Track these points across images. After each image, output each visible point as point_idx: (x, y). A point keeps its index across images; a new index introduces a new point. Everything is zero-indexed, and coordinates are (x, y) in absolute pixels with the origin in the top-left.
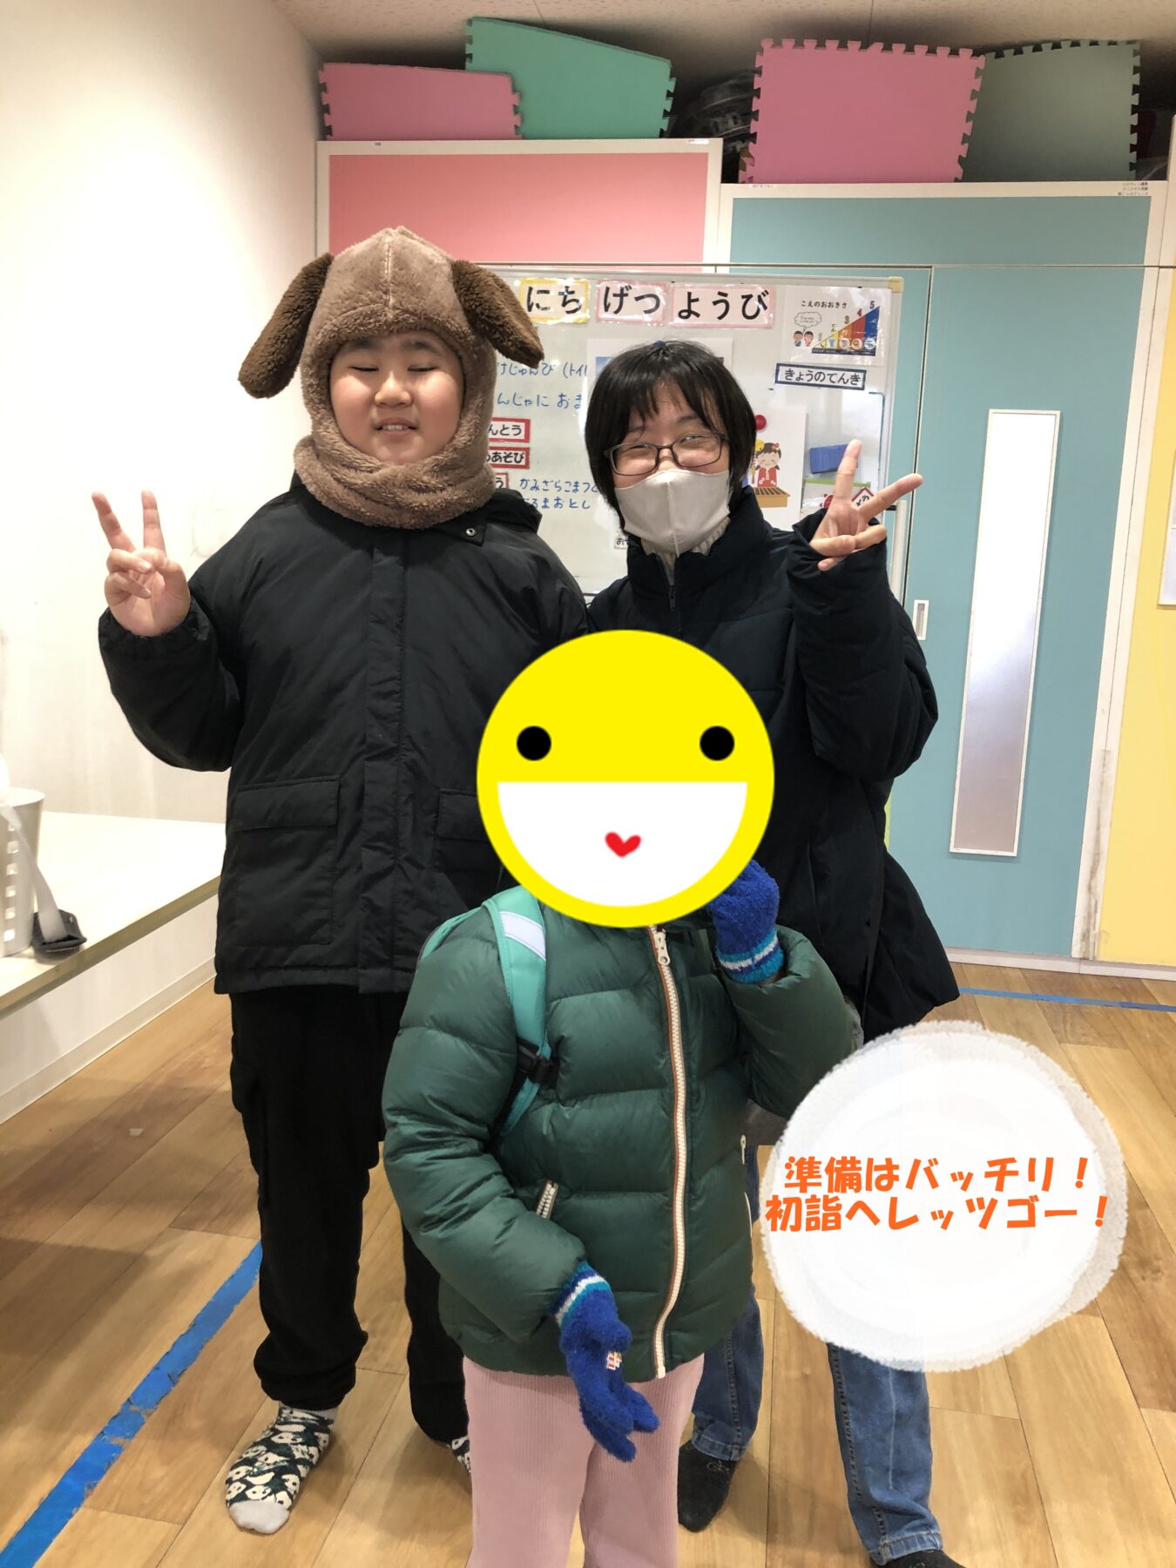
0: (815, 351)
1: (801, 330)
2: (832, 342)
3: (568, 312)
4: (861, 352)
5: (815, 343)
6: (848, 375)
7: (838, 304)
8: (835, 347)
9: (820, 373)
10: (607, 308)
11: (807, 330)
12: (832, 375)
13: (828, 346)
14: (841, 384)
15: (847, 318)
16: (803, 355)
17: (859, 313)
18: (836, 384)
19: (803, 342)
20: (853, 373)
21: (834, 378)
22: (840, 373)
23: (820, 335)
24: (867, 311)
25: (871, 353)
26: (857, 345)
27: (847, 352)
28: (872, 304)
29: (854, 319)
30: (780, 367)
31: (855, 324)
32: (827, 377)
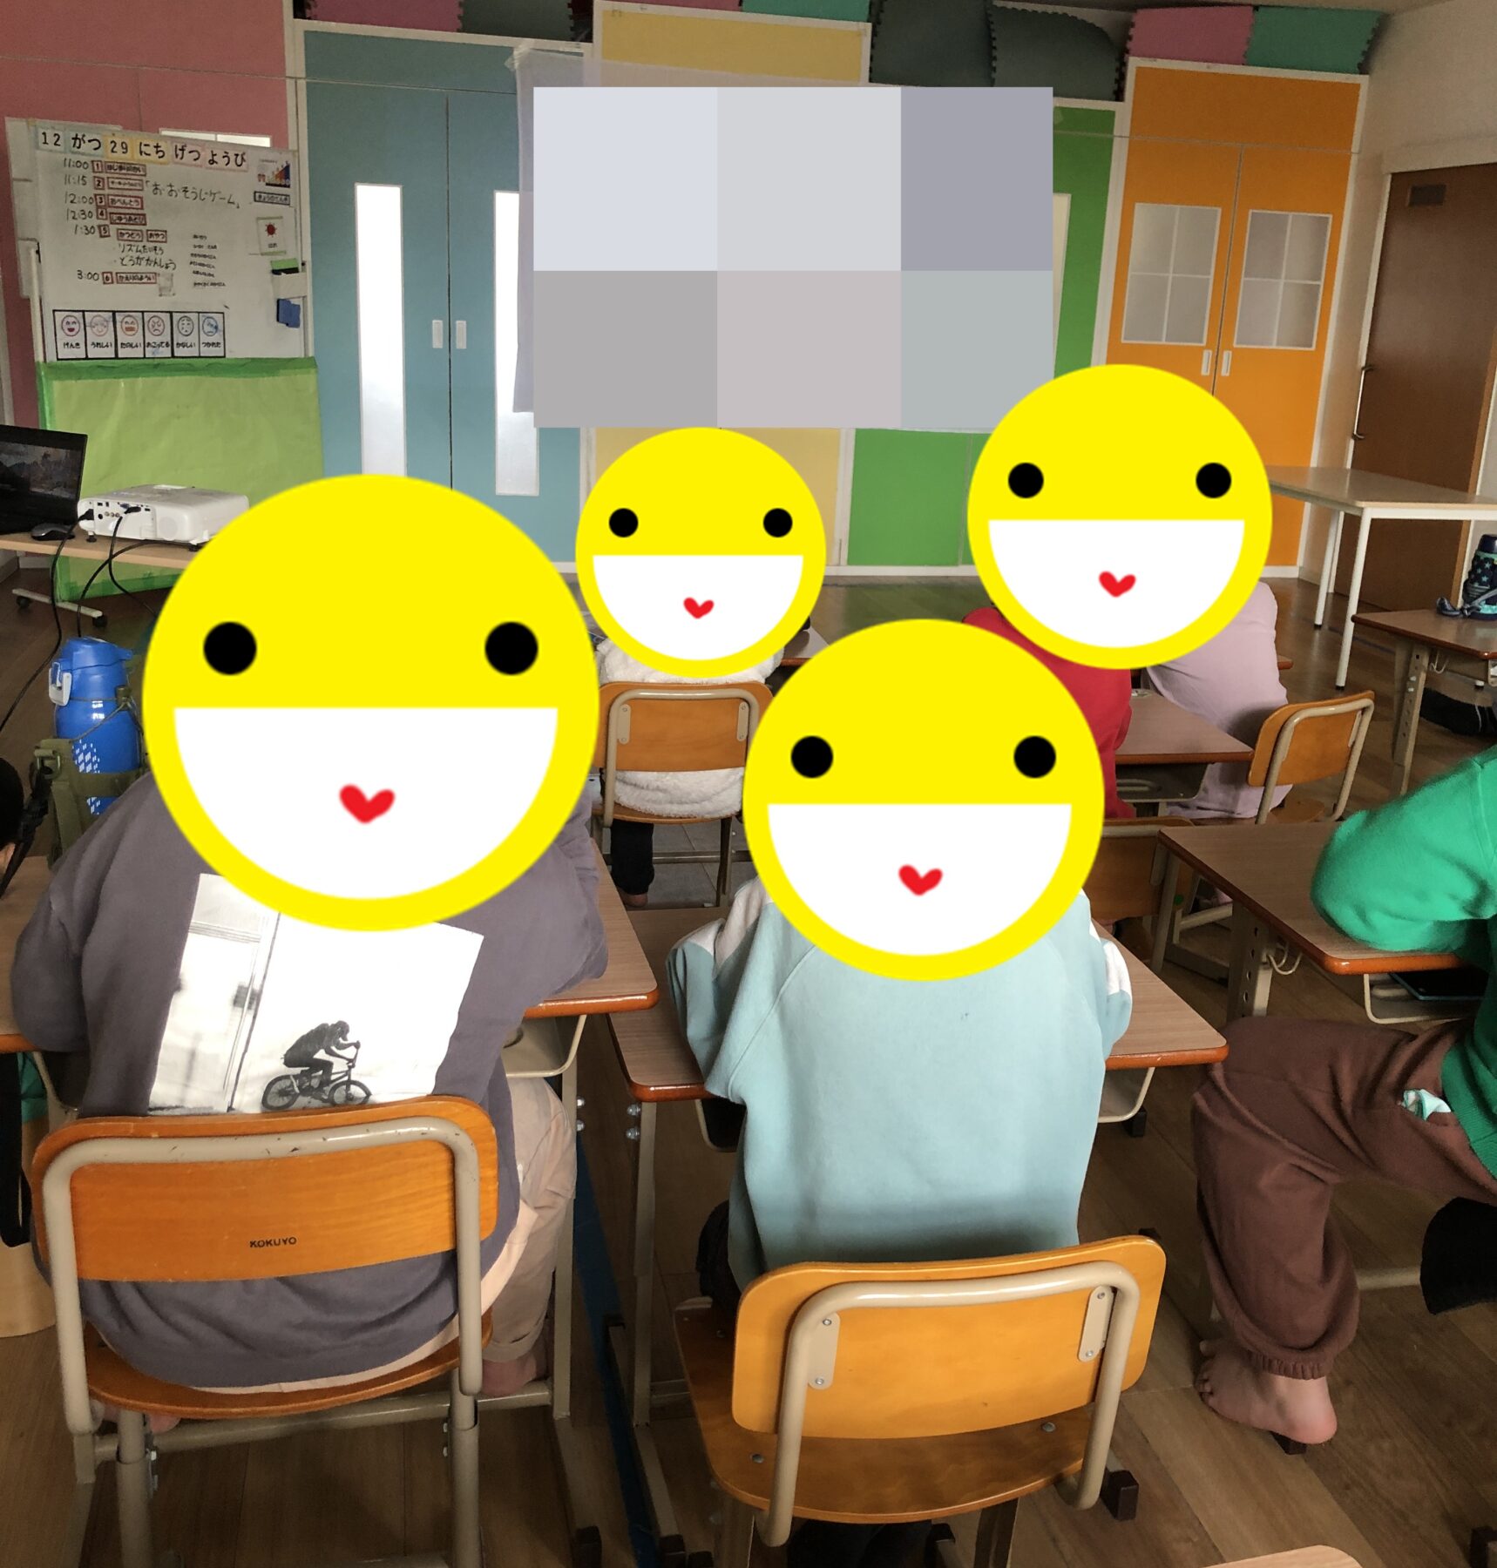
0: (267, 184)
1: (260, 173)
3: (160, 157)
4: (285, 186)
5: (267, 181)
6: (283, 197)
9: (272, 196)
10: (177, 156)
11: (263, 173)
12: (277, 198)
13: (272, 182)
14: (279, 202)
15: (278, 168)
16: (262, 187)
17: (283, 166)
19: (262, 179)
20: (285, 197)
22: (279, 197)
23: (268, 178)
24: (285, 165)
25: (289, 187)
26: (283, 182)
27: (280, 186)
28: (287, 162)
29: (281, 169)
30: (255, 192)
31: (281, 172)
32: (275, 199)
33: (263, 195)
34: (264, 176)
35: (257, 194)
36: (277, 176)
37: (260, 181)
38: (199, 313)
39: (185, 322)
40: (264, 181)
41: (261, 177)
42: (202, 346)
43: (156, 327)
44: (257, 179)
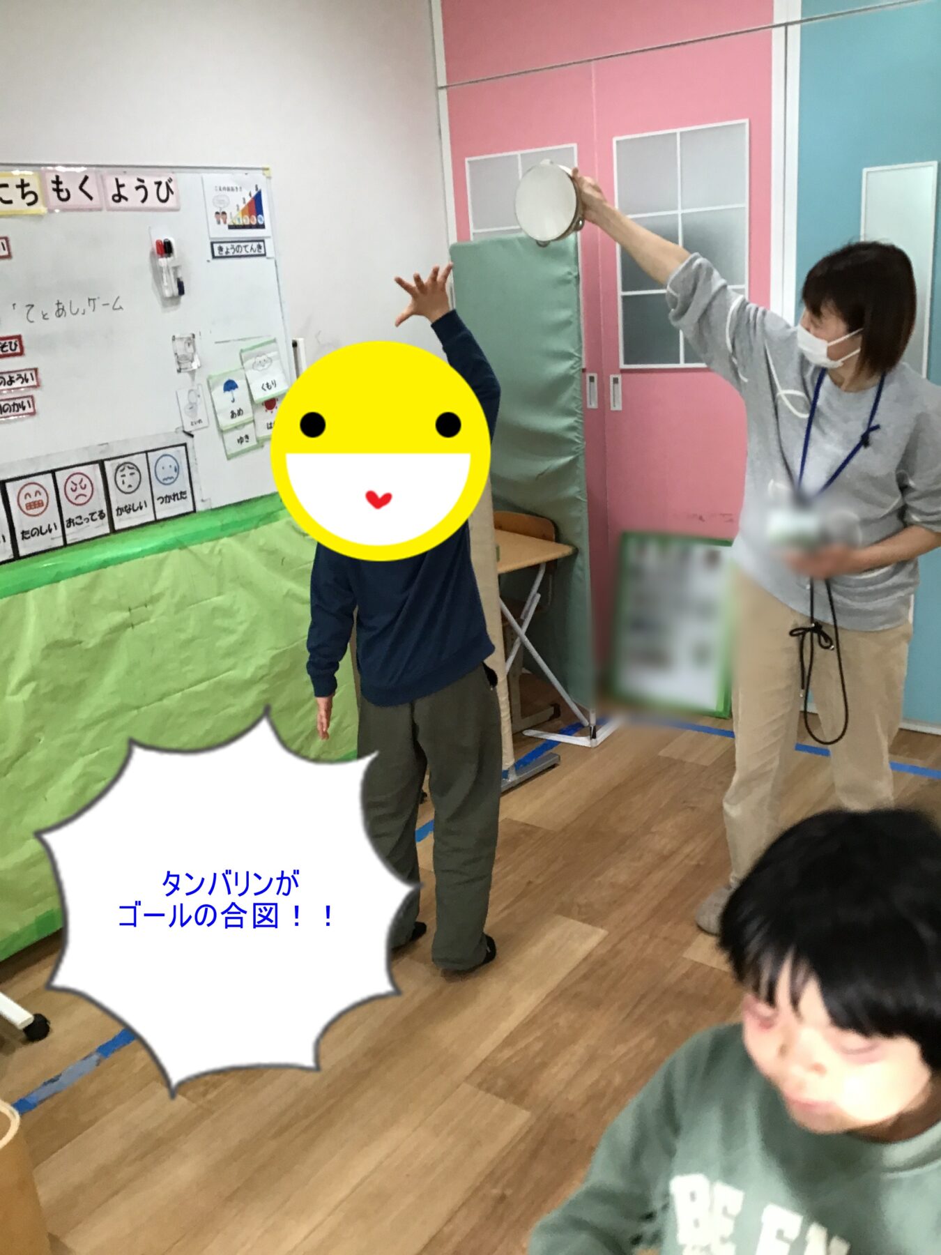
0: (231, 227)
1: (218, 210)
2: (239, 219)
4: (258, 226)
5: (229, 222)
6: (255, 245)
7: (237, 188)
8: (241, 223)
9: (237, 246)
11: (223, 210)
12: (245, 247)
13: (237, 223)
14: (252, 253)
15: (244, 199)
16: (223, 232)
17: (250, 195)
18: (250, 253)
19: (222, 221)
20: (257, 244)
21: (247, 249)
22: (250, 244)
23: (231, 214)
24: (254, 193)
25: (263, 226)
26: (255, 220)
27: (250, 227)
28: (255, 187)
29: (248, 199)
30: (212, 244)
31: (250, 204)
32: (244, 249)
33: (224, 246)
34: (224, 213)
35: (216, 246)
36: (243, 212)
37: (219, 223)
38: (146, 452)
39: (127, 472)
40: (225, 222)
41: (221, 215)
42: (157, 503)
43: (80, 491)
44: (214, 220)
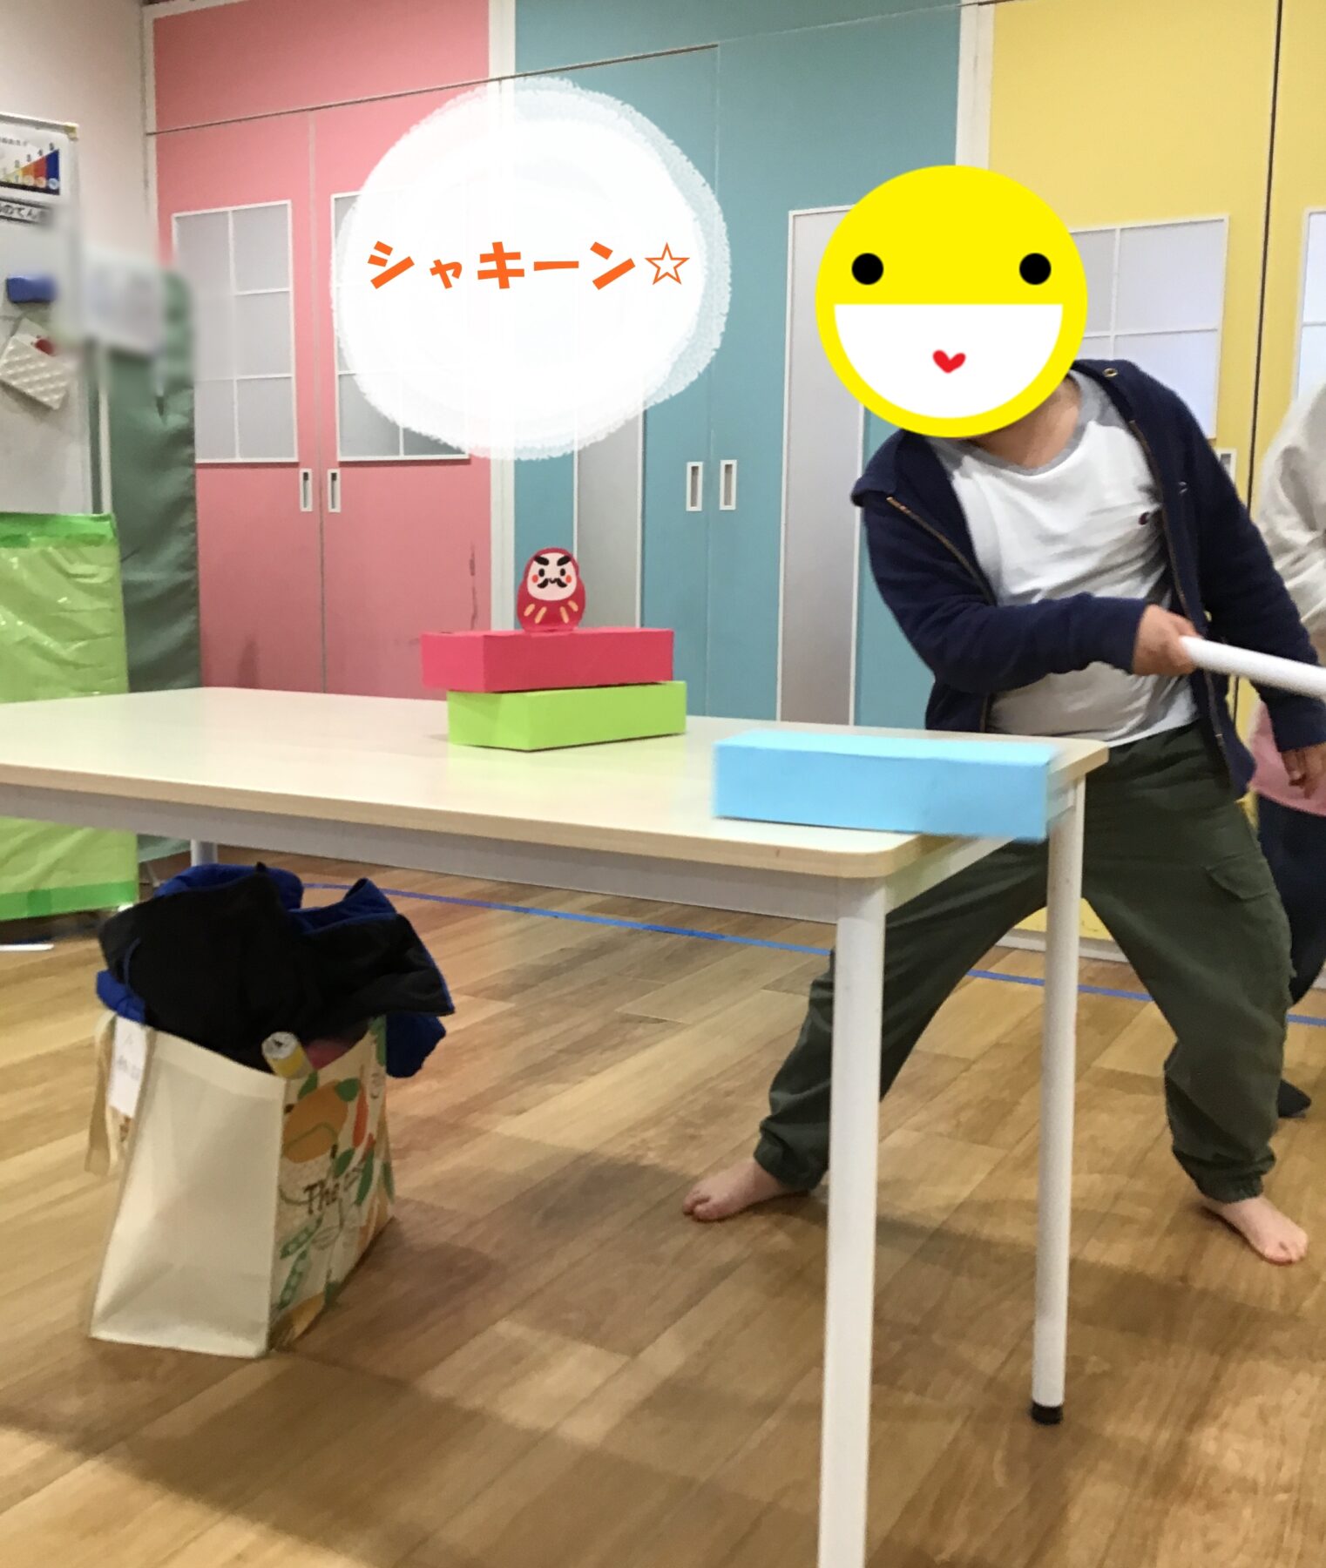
0: (2, 184)
2: (17, 177)
4: (47, 190)
6: (35, 211)
7: (19, 142)
8: (21, 183)
9: (8, 206)
13: (13, 181)
15: (29, 156)
17: (41, 153)
18: (25, 218)
20: (40, 210)
21: (22, 212)
23: (4, 169)
24: (47, 152)
25: (56, 192)
26: (43, 183)
27: (34, 189)
28: (52, 146)
29: (36, 157)
31: (37, 164)
32: (16, 211)
36: (26, 171)
